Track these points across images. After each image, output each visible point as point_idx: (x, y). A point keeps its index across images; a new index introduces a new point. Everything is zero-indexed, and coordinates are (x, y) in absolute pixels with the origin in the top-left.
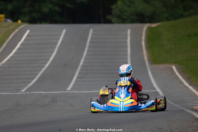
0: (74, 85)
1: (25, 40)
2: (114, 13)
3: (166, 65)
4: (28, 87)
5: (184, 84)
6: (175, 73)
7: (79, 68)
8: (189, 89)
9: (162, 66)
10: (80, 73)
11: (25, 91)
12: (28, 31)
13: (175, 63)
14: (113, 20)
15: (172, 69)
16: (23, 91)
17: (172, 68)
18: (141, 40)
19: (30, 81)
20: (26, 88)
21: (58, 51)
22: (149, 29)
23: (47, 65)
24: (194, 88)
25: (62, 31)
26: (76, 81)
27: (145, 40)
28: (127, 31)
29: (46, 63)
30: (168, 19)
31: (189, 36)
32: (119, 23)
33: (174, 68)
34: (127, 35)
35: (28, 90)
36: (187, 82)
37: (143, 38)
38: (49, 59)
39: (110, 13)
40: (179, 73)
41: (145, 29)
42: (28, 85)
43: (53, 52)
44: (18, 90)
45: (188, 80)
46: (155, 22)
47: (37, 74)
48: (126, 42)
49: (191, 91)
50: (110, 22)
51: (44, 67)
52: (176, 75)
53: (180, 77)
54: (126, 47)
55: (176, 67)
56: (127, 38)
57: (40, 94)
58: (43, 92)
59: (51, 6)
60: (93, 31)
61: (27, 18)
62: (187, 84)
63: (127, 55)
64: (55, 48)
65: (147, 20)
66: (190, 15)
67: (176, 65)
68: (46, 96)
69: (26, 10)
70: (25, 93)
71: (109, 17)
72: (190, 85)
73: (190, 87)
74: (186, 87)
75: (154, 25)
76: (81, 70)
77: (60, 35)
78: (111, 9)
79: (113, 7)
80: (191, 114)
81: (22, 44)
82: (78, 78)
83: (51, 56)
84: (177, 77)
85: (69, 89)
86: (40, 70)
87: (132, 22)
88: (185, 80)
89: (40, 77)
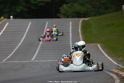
0: (36, 57)
1: (6, 29)
2: (61, 12)
3: (94, 44)
4: (7, 58)
5: (105, 56)
6: (99, 49)
7: (39, 46)
8: (108, 59)
9: (91, 45)
10: (40, 50)
11: (6, 61)
12: (8, 24)
13: (99, 43)
14: (61, 17)
15: (98, 47)
16: (4, 61)
17: (97, 45)
18: (78, 28)
19: (8, 54)
20: (6, 59)
21: (26, 36)
22: (83, 22)
23: (19, 45)
24: (111, 58)
25: (29, 23)
26: (37, 55)
27: (81, 28)
28: (69, 23)
29: (19, 43)
30: (95, 15)
31: (108, 25)
32: (64, 18)
33: (99, 45)
34: (69, 25)
35: (7, 60)
36: (107, 54)
37: (80, 27)
38: (20, 41)
39: (59, 13)
40: (102, 49)
41: (81, 21)
42: (7, 57)
43: (23, 36)
44: (1, 60)
45: (107, 53)
46: (87, 17)
47: (13, 50)
48: (69, 30)
49: (109, 60)
50: (59, 17)
51: (17, 46)
52: (100, 50)
53: (103, 51)
54: (69, 33)
55: (100, 45)
56: (69, 27)
57: (14, 63)
58: (17, 62)
59: (22, 8)
60: (48, 23)
61: (7, 16)
62: (107, 56)
63: (69, 38)
64: (24, 34)
65: (82, 16)
66: (109, 13)
67: (100, 44)
68: (18, 64)
69: (6, 10)
70: (5, 62)
71: (58, 15)
72: (109, 56)
73: (109, 58)
74: (106, 57)
75: (86, 19)
76: (40, 47)
77: (28, 26)
78: (59, 10)
79: (61, 8)
80: (109, 74)
81: (3, 32)
82: (38, 52)
83: (22, 39)
84: (101, 51)
85: (33, 59)
86: (15, 48)
87: (73, 17)
89: (15, 52)
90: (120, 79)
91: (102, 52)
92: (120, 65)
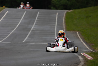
6: (77, 36)
10: (30, 34)
12: (7, 12)
16: (1, 42)
17: (76, 33)
26: (28, 38)
37: (64, 17)
38: (16, 26)
40: (80, 36)
41: (65, 13)
42: (3, 39)
55: (78, 32)
56: (56, 17)
60: (40, 13)
72: (84, 42)
75: (70, 11)
77: (23, 14)
82: (29, 36)
88: (82, 39)
90: (85, 62)
91: (79, 38)
92: (90, 50)
